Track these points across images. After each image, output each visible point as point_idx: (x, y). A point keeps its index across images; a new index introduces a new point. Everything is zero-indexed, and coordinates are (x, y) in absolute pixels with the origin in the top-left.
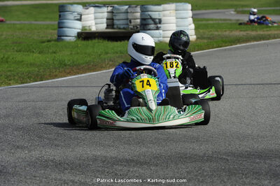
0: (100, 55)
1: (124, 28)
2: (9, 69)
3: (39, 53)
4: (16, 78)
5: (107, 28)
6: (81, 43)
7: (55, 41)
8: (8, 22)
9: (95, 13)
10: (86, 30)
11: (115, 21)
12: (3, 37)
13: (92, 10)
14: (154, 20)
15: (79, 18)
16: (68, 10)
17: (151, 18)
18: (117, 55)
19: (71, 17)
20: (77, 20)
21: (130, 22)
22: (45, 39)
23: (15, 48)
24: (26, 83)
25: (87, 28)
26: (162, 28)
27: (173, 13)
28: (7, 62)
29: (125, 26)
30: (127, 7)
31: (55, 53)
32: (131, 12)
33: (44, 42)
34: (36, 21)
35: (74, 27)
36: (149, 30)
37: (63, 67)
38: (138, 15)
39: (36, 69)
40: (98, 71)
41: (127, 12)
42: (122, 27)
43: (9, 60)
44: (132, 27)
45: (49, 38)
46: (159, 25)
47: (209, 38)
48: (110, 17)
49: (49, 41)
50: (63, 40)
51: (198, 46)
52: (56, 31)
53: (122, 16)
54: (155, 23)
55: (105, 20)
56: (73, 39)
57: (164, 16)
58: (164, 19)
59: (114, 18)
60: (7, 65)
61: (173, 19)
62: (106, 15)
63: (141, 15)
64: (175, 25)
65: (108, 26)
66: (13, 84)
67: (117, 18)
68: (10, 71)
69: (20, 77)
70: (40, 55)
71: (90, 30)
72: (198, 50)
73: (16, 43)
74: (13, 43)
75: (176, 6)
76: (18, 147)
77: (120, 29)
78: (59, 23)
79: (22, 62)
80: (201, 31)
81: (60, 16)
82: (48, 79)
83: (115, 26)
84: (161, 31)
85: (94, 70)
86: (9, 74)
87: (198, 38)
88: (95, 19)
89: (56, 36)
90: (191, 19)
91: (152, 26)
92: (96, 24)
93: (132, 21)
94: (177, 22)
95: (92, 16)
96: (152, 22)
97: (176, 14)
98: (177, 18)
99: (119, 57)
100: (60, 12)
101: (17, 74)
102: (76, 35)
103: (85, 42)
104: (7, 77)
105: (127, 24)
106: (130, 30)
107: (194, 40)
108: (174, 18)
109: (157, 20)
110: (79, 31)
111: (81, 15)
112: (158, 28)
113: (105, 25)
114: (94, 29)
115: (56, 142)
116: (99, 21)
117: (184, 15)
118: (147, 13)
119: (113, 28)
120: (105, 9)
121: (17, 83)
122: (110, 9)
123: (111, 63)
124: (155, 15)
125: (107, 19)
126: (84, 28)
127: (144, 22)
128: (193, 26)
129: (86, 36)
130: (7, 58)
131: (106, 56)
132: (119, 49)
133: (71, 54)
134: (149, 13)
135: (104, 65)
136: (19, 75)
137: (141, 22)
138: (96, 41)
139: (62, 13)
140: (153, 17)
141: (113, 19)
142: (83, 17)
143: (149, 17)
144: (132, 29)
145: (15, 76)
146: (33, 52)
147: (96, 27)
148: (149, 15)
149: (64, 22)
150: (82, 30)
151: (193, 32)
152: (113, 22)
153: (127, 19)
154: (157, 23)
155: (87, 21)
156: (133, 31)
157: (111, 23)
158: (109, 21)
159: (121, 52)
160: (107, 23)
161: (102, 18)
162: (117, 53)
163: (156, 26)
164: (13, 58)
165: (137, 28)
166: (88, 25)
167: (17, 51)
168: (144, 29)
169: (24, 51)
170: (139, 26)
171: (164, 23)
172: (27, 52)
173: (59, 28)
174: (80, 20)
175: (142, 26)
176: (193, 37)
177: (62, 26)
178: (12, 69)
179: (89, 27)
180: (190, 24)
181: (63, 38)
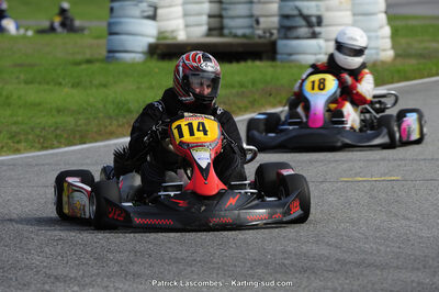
1: (244, 36)
2: (15, 119)
3: (73, 86)
4: (30, 137)
5: (208, 35)
6: (159, 66)
7: (102, 61)
9: (185, 3)
10: (165, 38)
11: (227, 22)
14: (306, 18)
15: (151, 13)
17: (301, 15)
18: (234, 91)
19: (136, 11)
20: (148, 17)
21: (258, 22)
22: (79, 58)
23: (22, 76)
24: (52, 148)
25: (167, 35)
26: (323, 35)
27: (347, 4)
28: (9, 105)
29: (248, 31)
31: (105, 86)
32: (259, 2)
33: (78, 64)
35: (141, 34)
36: (298, 38)
37: (125, 117)
38: (274, 7)
39: (71, 120)
41: (251, 2)
42: (240, 32)
43: (11, 101)
44: (260, 32)
45: (88, 56)
46: (317, 29)
47: (421, 56)
48: (215, 11)
49: (89, 62)
50: (117, 59)
51: (399, 71)
52: (103, 41)
53: (242, 9)
54: (310, 25)
55: (204, 19)
56: (139, 57)
57: (328, 9)
58: (328, 17)
59: (224, 13)
60: (8, 112)
61: (346, 16)
62: (206, 7)
63: (280, 8)
65: (211, 31)
66: (26, 150)
67: (231, 13)
68: (15, 123)
69: (38, 136)
70: (75, 91)
71: (175, 38)
72: (399, 81)
73: (21, 65)
74: (16, 65)
76: (56, 278)
77: (235, 36)
78: (110, 25)
79: (39, 104)
80: (403, 41)
81: (112, 9)
82: (96, 141)
83: (226, 31)
84: (321, 42)
86: (14, 128)
87: (397, 56)
88: (185, 15)
89: (104, 53)
90: (383, 17)
91: (304, 31)
92: (187, 26)
93: (262, 20)
94: (354, 22)
95: (178, 10)
96: (303, 23)
97: (353, 4)
98: (354, 15)
99: (238, 94)
100: (112, 1)
102: (146, 49)
103: (165, 65)
104: (13, 136)
105: (252, 27)
106: (257, 40)
107: (389, 59)
108: (349, 13)
109: (314, 20)
110: (152, 40)
111: (156, 8)
112: (314, 36)
113: (204, 29)
114: (182, 37)
115: (134, 268)
116: (192, 20)
117: (370, 8)
118: (292, 3)
119: (222, 35)
121: (32, 148)
124: (310, 8)
125: (210, 16)
126: (161, 36)
127: (287, 23)
128: (387, 31)
129: (166, 51)
130: (7, 98)
132: (237, 78)
133: (138, 88)
134: (298, 4)
136: (37, 131)
137: (280, 22)
139: (115, 5)
140: (306, 12)
141: (221, 16)
142: (160, 12)
143: (296, 12)
144: (260, 37)
145: (28, 134)
146: (60, 84)
147: (187, 34)
148: (297, 8)
149: (120, 23)
150: (158, 39)
151: (388, 43)
152: (221, 23)
153: (251, 16)
154: (314, 24)
155: (168, 20)
156: (262, 41)
157: (217, 24)
158: (212, 20)
159: (242, 85)
160: (209, 24)
161: (199, 14)
162: (232, 87)
163: (311, 30)
164: (19, 97)
165: (272, 34)
166: (170, 29)
167: (26, 83)
168: (286, 38)
169: (40, 83)
170: (275, 32)
171: (327, 26)
172: (48, 83)
173: (111, 34)
174: (153, 17)
175: (283, 30)
176: (388, 54)
177: (117, 29)
178: (20, 119)
179: (173, 32)
180: (381, 27)
181: (118, 55)
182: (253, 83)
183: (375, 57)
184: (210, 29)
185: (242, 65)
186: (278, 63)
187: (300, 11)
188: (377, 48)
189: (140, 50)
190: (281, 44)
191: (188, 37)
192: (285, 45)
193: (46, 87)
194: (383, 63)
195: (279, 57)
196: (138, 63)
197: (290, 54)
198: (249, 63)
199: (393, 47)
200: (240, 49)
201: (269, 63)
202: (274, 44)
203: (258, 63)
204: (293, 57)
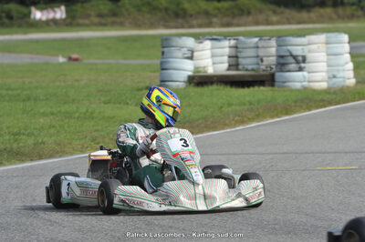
0: (221, 107)
1: (253, 70)
2: (96, 128)
3: (136, 105)
5: (228, 69)
6: (194, 90)
8: (85, 61)
9: (212, 48)
10: (199, 72)
11: (241, 60)
12: (83, 83)
13: (208, 44)
14: (295, 57)
15: (189, 55)
16: (174, 44)
17: (292, 55)
18: (246, 107)
19: (179, 54)
20: (188, 58)
21: (262, 61)
22: (141, 85)
23: (103, 99)
25: (201, 69)
26: (307, 69)
27: (323, 47)
28: (93, 118)
29: (255, 67)
30: (257, 39)
32: (263, 47)
33: (141, 90)
34: (125, 59)
35: (183, 69)
36: (289, 71)
38: (273, 50)
40: (220, 129)
41: (258, 47)
42: (250, 67)
43: (94, 115)
44: (263, 67)
45: (148, 84)
46: (303, 65)
48: (234, 54)
51: (359, 93)
52: (157, 74)
53: (251, 52)
54: (298, 62)
55: (226, 58)
56: (182, 85)
57: (310, 51)
58: (310, 56)
59: (239, 55)
60: (92, 123)
61: (322, 56)
62: (227, 51)
63: (277, 51)
64: (325, 64)
65: (230, 67)
67: (243, 54)
68: (97, 131)
70: (137, 108)
71: (206, 72)
73: (101, 91)
74: (99, 91)
75: (327, 38)
77: (247, 70)
78: (162, 63)
79: (113, 118)
80: (362, 72)
81: (163, 53)
83: (240, 67)
84: (305, 73)
85: (214, 129)
86: (96, 134)
87: (358, 82)
88: (213, 56)
89: (159, 83)
90: (348, 56)
91: (293, 66)
92: (214, 63)
93: (265, 59)
94: (328, 59)
95: (208, 53)
96: (293, 61)
97: (327, 48)
98: (328, 55)
99: (248, 110)
100: (164, 47)
101: (108, 134)
102: (186, 79)
103: (199, 90)
105: (258, 64)
106: (262, 73)
107: (352, 85)
108: (324, 54)
109: (300, 59)
110: (190, 73)
111: (193, 52)
112: (301, 69)
113: (226, 65)
114: (210, 71)
116: (218, 59)
117: (339, 50)
118: (285, 48)
119: (237, 69)
120: (226, 43)
122: (233, 42)
123: (237, 118)
124: (297, 51)
125: (229, 57)
126: (197, 69)
127: (282, 61)
128: (351, 65)
129: (200, 81)
130: (92, 113)
131: (230, 109)
132: (248, 99)
134: (289, 48)
135: (227, 122)
137: (277, 60)
138: (214, 87)
139: (165, 49)
140: (295, 53)
141: (237, 57)
142: (195, 54)
143: (288, 54)
144: (264, 71)
145: (104, 137)
146: (128, 104)
147: (214, 69)
148: (288, 50)
149: (169, 62)
150: (194, 72)
151: (351, 74)
152: (237, 61)
153: (258, 57)
154: (301, 61)
155: (202, 59)
156: (265, 73)
157: (234, 62)
158: (232, 59)
159: (251, 104)
160: (229, 62)
161: (222, 56)
162: (244, 104)
163: (298, 66)
164: (100, 113)
165: (272, 68)
166: (202, 66)
167: (105, 103)
168: (282, 71)
169: (114, 103)
170: (274, 67)
171: (309, 62)
172: (120, 103)
173: (163, 69)
174: (191, 58)
175: (279, 66)
176: (352, 81)
177: (166, 66)
178: (100, 128)
179: (204, 67)
180: (347, 63)
181: (167, 83)
182: (259, 102)
183: (343, 84)
184: (230, 66)
185: (251, 90)
186: (276, 88)
187: (290, 53)
188: (344, 78)
189: (182, 80)
190: (278, 75)
191: (215, 71)
192: (281, 76)
193: (118, 105)
194: (348, 87)
195: (276, 84)
196: (181, 89)
197: (284, 82)
198: (256, 88)
199: (355, 77)
200: (250, 79)
201: (270, 88)
202: (273, 75)
203: (262, 88)
204: (287, 84)
